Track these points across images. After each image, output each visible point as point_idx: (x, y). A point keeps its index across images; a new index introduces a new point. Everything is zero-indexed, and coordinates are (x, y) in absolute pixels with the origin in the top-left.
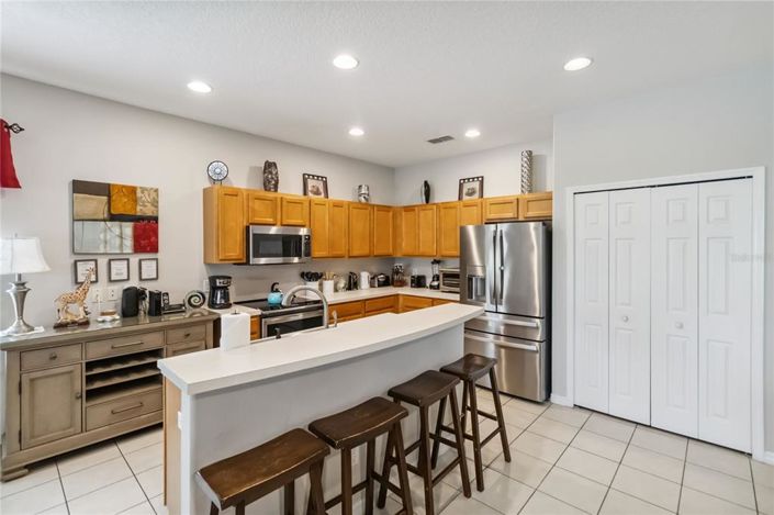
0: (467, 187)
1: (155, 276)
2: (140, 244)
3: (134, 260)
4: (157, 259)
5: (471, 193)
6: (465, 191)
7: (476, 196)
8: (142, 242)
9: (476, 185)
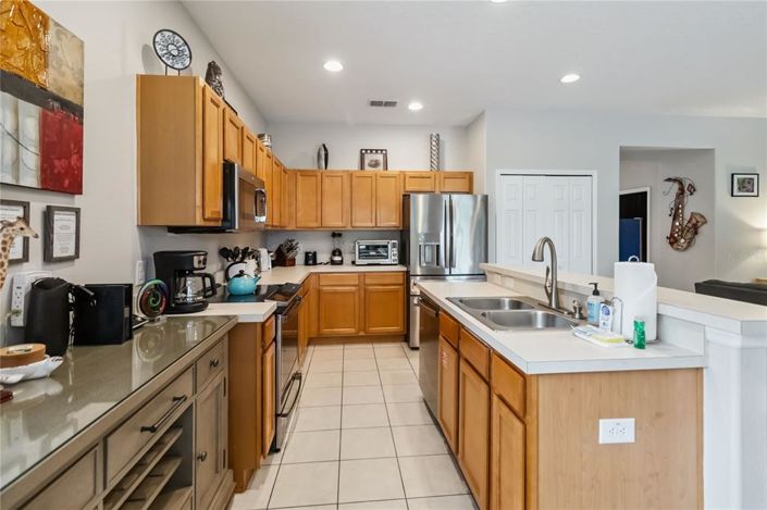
0: (368, 158)
1: (71, 252)
2: (52, 167)
3: (38, 205)
4: (77, 212)
5: (376, 164)
6: (367, 162)
7: (381, 168)
8: (57, 163)
9: (380, 157)
